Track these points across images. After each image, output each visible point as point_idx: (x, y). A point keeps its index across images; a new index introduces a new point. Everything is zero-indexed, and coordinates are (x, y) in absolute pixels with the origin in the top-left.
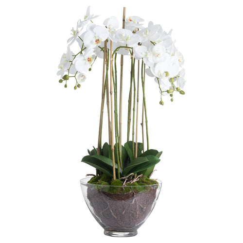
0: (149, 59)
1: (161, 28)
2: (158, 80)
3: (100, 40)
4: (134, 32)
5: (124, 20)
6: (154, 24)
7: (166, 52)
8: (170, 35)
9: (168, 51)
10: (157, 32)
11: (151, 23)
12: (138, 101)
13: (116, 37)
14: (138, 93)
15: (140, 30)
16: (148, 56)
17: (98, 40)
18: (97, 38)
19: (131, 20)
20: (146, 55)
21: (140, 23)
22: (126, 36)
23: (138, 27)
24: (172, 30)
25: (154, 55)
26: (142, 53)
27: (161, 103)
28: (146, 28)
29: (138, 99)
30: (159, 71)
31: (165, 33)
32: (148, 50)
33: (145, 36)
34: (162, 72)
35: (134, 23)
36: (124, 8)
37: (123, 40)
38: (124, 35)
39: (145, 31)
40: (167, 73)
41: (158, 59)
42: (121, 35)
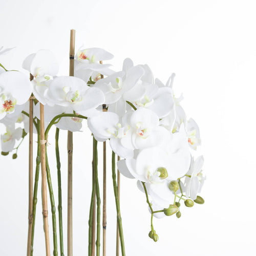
0: (122, 142)
1: (149, 72)
2: (144, 187)
3: (13, 102)
4: (91, 83)
5: (72, 58)
6: (135, 65)
7: (161, 125)
8: (171, 87)
9: (165, 122)
10: (140, 82)
11: (128, 63)
12: (104, 227)
13: (50, 94)
14: (104, 211)
15: (105, 77)
16: (120, 135)
17: (10, 103)
18: (6, 99)
19: (85, 58)
20: (116, 134)
21: (104, 62)
22: (70, 92)
23: (101, 71)
24: (174, 75)
25: (134, 131)
26: (106, 129)
27: (152, 235)
28: (119, 74)
29: (104, 223)
30: (145, 169)
31: (159, 84)
32: (120, 122)
33: (114, 90)
34: (152, 170)
35: (91, 62)
36: (72, 32)
37: (65, 101)
38: (66, 90)
39: (115, 78)
40: (162, 172)
41: (142, 141)
42: (60, 90)
